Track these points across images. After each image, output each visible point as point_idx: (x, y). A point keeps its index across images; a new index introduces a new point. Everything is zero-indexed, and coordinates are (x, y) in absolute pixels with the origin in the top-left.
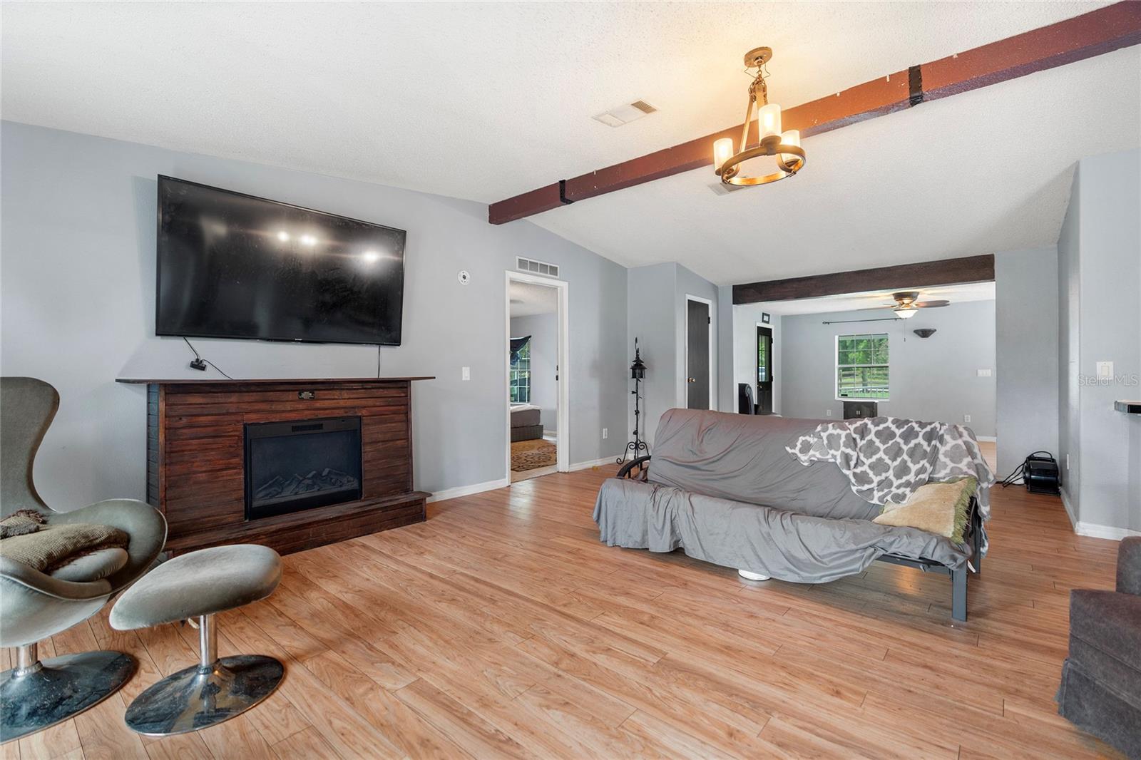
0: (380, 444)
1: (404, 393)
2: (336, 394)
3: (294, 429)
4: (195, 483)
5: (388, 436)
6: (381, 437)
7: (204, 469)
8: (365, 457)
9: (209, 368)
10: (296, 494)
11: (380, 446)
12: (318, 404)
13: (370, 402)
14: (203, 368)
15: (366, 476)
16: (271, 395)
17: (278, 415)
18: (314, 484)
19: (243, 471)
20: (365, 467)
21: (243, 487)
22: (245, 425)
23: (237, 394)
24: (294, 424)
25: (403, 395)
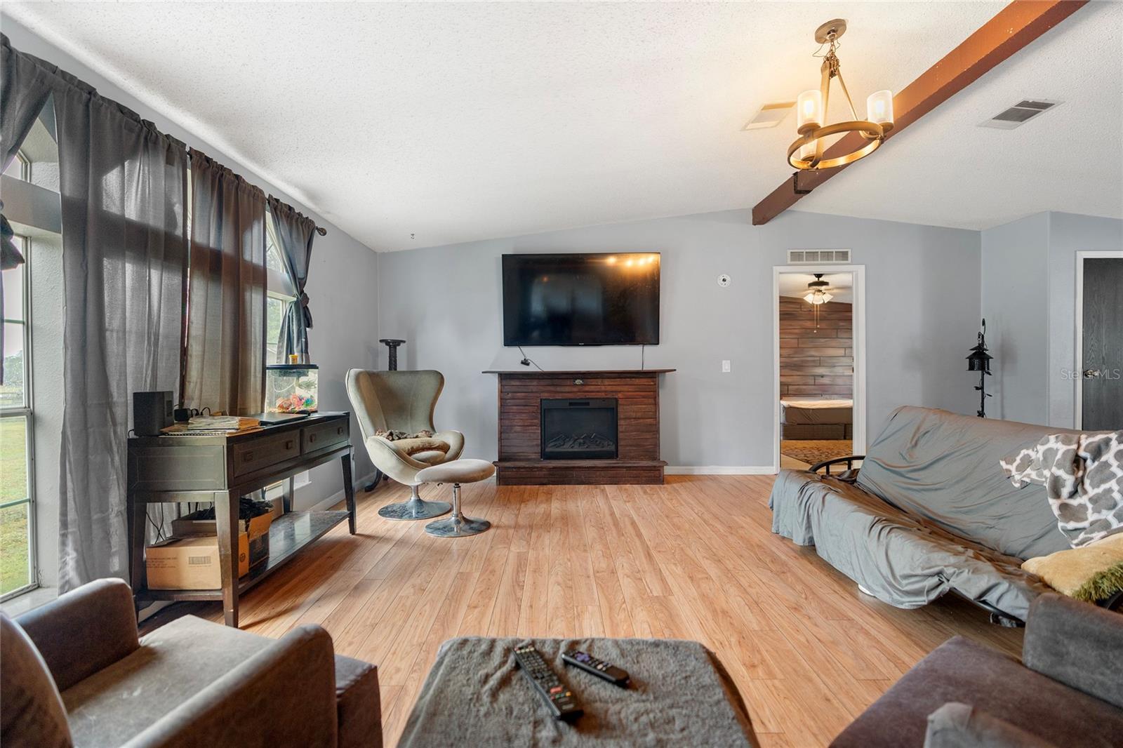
0: (632, 420)
1: (653, 382)
2: (599, 381)
3: (571, 404)
4: (515, 432)
5: (639, 415)
6: (634, 415)
7: (519, 424)
8: (620, 429)
9: (531, 364)
10: (572, 447)
11: (633, 422)
12: (587, 388)
13: (625, 388)
14: (528, 364)
15: (621, 443)
16: (556, 382)
17: (560, 394)
18: (584, 443)
19: (540, 428)
20: (620, 435)
21: (540, 438)
22: (541, 400)
23: (537, 380)
24: (571, 401)
25: (652, 383)
